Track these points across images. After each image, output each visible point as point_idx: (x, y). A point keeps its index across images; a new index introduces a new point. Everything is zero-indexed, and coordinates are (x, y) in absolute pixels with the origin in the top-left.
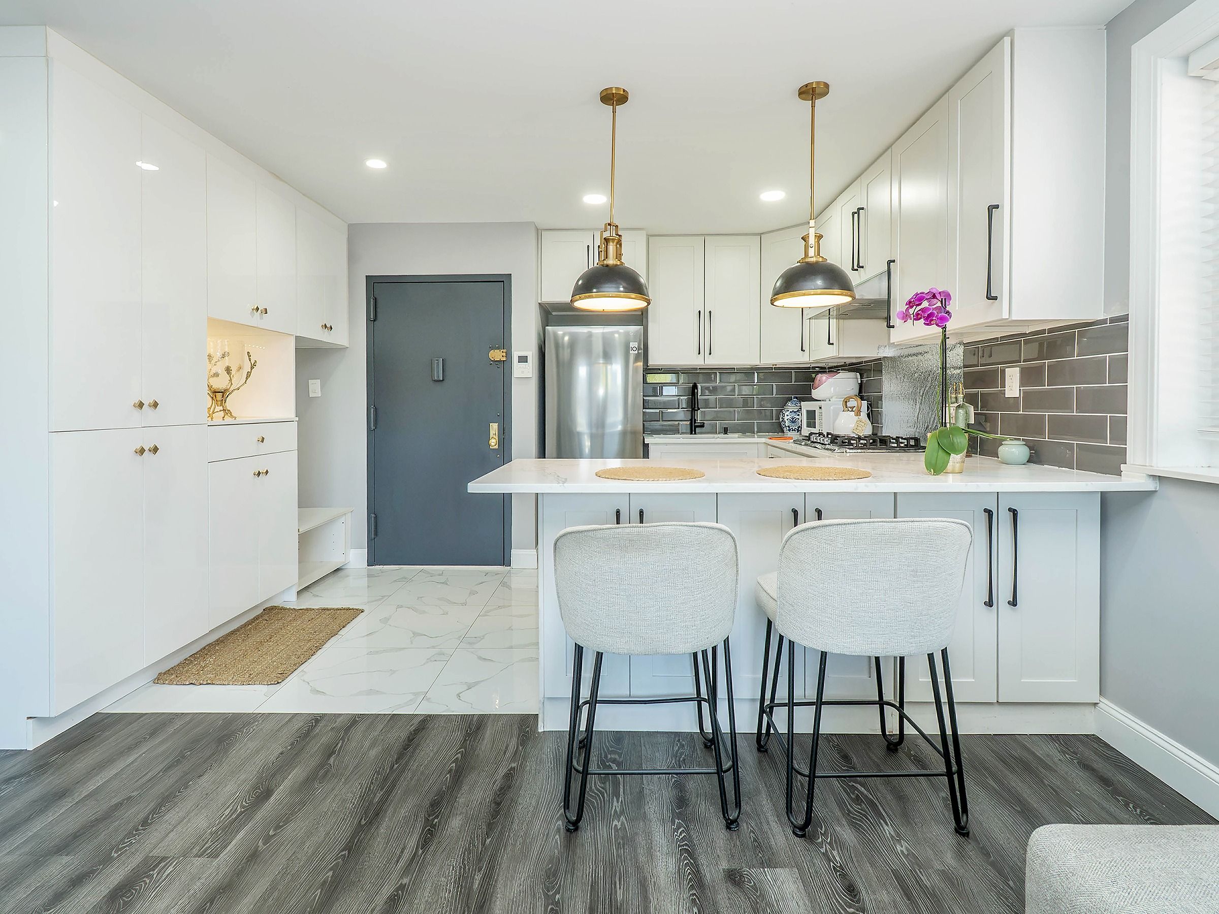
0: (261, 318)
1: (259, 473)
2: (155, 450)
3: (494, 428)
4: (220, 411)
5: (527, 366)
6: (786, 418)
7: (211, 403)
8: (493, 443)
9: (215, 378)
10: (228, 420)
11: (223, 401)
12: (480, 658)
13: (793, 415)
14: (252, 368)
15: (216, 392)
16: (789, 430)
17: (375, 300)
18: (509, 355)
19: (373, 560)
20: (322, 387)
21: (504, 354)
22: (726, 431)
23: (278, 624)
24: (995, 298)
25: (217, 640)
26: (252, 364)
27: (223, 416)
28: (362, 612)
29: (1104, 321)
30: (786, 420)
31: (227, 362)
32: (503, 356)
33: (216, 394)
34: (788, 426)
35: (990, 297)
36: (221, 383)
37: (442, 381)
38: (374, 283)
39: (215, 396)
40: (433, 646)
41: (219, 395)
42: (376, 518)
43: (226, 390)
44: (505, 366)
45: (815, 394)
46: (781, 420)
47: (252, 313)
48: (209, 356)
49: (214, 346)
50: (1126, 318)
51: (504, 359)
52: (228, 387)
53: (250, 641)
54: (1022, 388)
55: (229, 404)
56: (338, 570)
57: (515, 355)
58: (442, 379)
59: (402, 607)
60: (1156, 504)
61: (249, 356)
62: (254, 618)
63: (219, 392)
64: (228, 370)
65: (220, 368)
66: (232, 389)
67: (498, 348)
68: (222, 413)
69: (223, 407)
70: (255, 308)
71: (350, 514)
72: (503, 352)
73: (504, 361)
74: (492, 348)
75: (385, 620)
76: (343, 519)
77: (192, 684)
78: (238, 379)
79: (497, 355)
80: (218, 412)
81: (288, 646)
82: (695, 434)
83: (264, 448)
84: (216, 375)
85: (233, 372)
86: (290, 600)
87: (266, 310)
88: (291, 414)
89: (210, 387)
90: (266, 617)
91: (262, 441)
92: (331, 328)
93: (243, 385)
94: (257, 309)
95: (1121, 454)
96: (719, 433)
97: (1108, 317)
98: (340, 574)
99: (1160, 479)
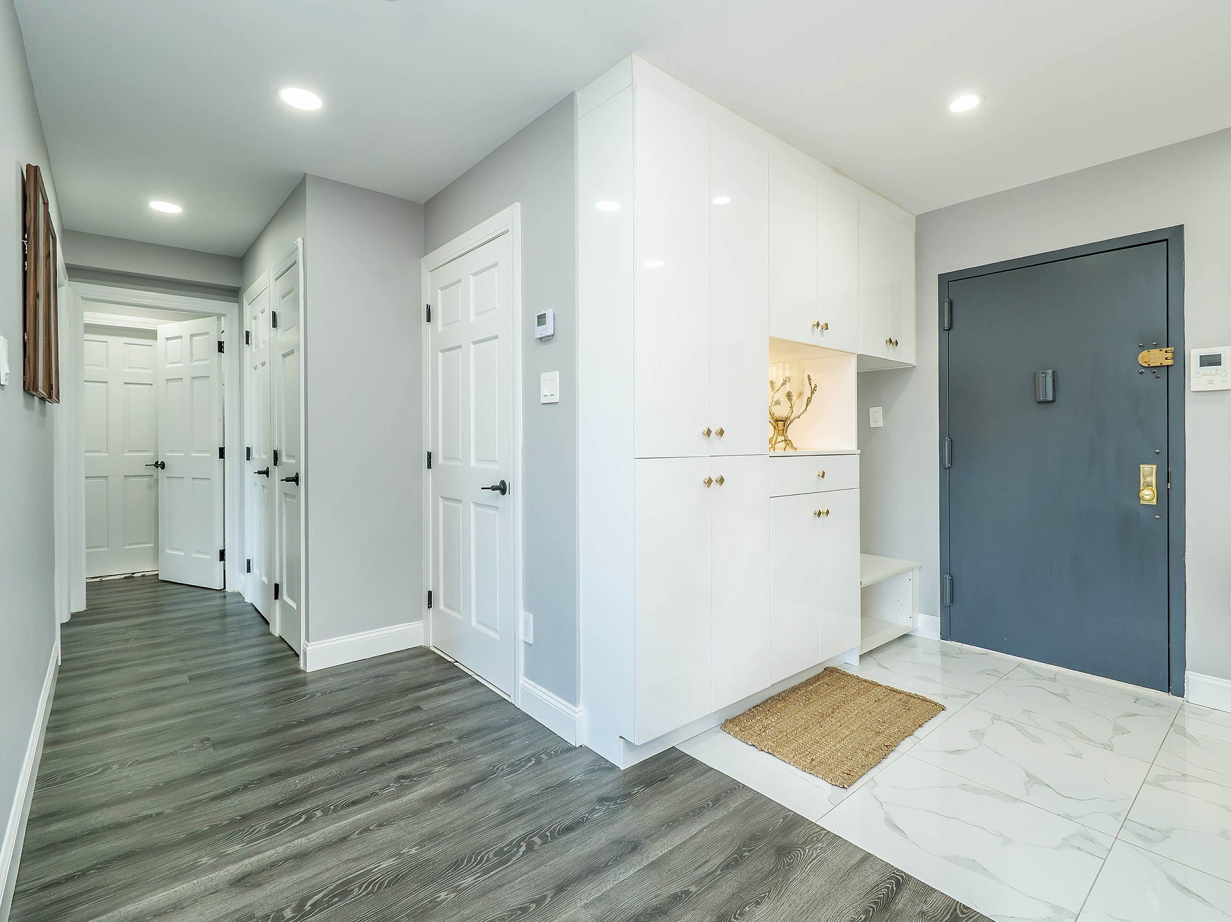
0: (822, 335)
1: (820, 513)
2: (721, 481)
3: (1148, 473)
4: (782, 441)
5: (1219, 372)
7: (773, 432)
8: (1148, 495)
9: (778, 406)
10: (790, 451)
11: (784, 431)
12: (1174, 882)
14: (812, 393)
15: (777, 421)
17: (951, 304)
18: (1180, 357)
19: (947, 633)
20: (885, 414)
21: (1170, 355)
23: (839, 695)
25: (779, 695)
26: (813, 389)
27: (784, 447)
28: (943, 710)
31: (788, 387)
32: (1167, 359)
33: (778, 422)
36: (782, 411)
37: (1051, 402)
38: (947, 282)
39: (777, 425)
40: (1069, 815)
41: (781, 424)
42: (952, 580)
43: (787, 418)
47: (813, 331)
48: (772, 383)
49: (777, 373)
51: (1170, 362)
52: (789, 415)
53: (811, 709)
55: (790, 434)
56: (905, 636)
57: (1193, 355)
58: (1051, 399)
59: (999, 719)
61: (810, 380)
62: (815, 676)
63: (781, 421)
64: (789, 396)
65: (781, 395)
66: (792, 417)
67: (1156, 347)
68: (783, 444)
69: (784, 437)
70: (816, 323)
71: (918, 569)
72: (1166, 352)
73: (1169, 366)
74: (1142, 348)
75: (979, 734)
76: (910, 575)
77: (754, 746)
78: (799, 406)
79: (1157, 357)
80: (780, 442)
81: (853, 731)
83: (825, 484)
84: (778, 403)
85: (794, 398)
86: (852, 665)
87: (827, 325)
88: (851, 445)
89: (772, 415)
90: (827, 679)
91: (823, 476)
92: (897, 343)
93: (803, 412)
94: (818, 324)
98: (907, 641)
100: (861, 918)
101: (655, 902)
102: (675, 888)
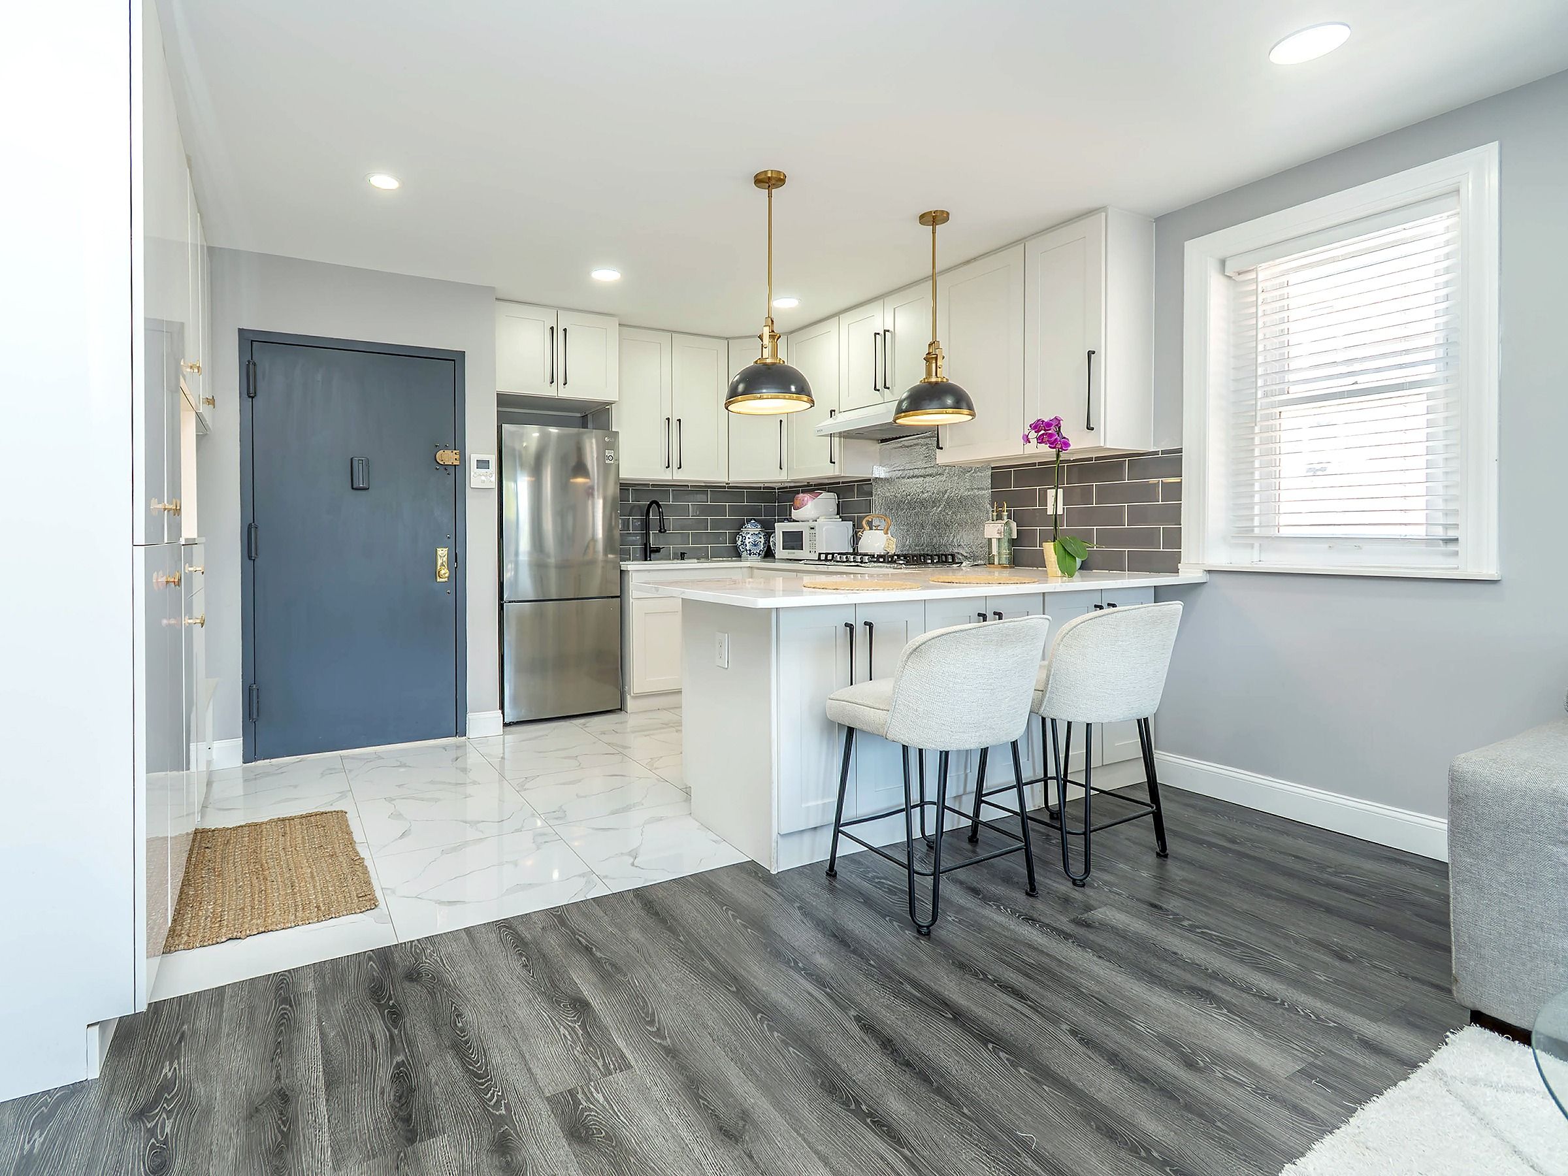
3: (443, 554)
5: (486, 473)
6: (747, 541)
8: (443, 574)
13: (755, 537)
16: (750, 554)
17: (254, 366)
18: (463, 457)
21: (458, 456)
22: (682, 556)
24: (1093, 429)
28: (344, 813)
29: (1156, 453)
30: (747, 543)
32: (456, 459)
34: (750, 550)
35: (1089, 428)
37: (366, 489)
38: (253, 342)
40: (516, 830)
44: (457, 473)
45: (795, 514)
46: (739, 543)
50: (1180, 451)
51: (457, 463)
54: (1065, 507)
57: (471, 458)
58: (366, 487)
60: (1204, 593)
67: (449, 448)
72: (456, 454)
73: (455, 465)
74: (440, 447)
77: (230, 939)
79: (447, 457)
82: (650, 560)
95: (1177, 558)
96: (673, 560)
97: (1160, 450)
99: (1209, 571)
100: (459, 1022)
101: (390, 1096)
102: (384, 1074)
